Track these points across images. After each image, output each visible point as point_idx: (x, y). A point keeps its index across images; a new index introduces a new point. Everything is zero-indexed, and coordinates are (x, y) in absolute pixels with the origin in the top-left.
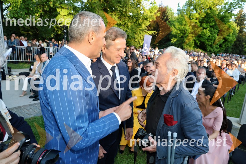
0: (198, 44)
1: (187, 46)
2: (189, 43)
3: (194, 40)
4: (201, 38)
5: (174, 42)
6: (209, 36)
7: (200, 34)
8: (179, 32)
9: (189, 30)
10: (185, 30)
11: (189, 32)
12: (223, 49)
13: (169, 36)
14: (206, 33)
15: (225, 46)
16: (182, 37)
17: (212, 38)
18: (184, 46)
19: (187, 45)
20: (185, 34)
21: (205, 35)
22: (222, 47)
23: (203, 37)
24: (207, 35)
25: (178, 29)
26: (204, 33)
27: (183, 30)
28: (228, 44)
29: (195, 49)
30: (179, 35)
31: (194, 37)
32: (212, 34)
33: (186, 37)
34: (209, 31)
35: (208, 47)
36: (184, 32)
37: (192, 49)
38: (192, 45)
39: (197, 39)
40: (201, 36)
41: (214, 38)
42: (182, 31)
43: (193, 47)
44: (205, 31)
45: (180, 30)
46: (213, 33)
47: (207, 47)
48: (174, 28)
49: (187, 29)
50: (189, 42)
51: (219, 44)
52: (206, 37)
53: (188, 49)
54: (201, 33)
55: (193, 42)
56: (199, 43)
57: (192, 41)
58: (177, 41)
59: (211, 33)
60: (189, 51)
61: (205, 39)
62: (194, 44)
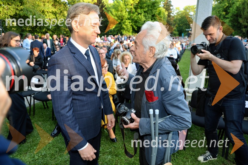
0: (135, 29)
1: (126, 32)
2: (127, 29)
3: (132, 26)
4: (138, 23)
5: (113, 29)
6: (144, 20)
7: (137, 20)
8: (116, 18)
9: (126, 16)
10: (122, 16)
11: (126, 18)
13: (107, 23)
14: (142, 18)
16: (120, 23)
18: (123, 32)
19: (126, 30)
20: (122, 20)
21: (140, 20)
23: (139, 22)
24: (142, 20)
25: (115, 15)
26: (140, 18)
27: (120, 16)
29: (134, 34)
30: (117, 22)
31: (131, 22)
32: (147, 19)
33: (123, 23)
34: (143, 16)
36: (121, 18)
37: (131, 34)
38: (130, 30)
39: (134, 25)
40: (137, 21)
42: (119, 18)
43: (131, 32)
44: (140, 16)
45: (117, 17)
46: (147, 17)
48: (111, 15)
49: (124, 15)
50: (127, 27)
52: (142, 22)
53: (127, 34)
54: (137, 18)
55: (130, 28)
57: (129, 26)
58: (115, 27)
59: (145, 18)
60: (128, 36)
61: (141, 24)
62: (131, 29)
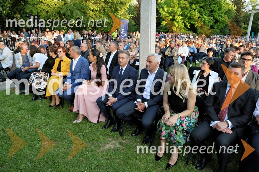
0: (187, 26)
3: (184, 22)
4: (191, 20)
6: (198, 17)
8: (167, 15)
12: (216, 31)
14: (195, 14)
15: (218, 27)
17: (202, 19)
20: (174, 16)
22: (214, 28)
23: (193, 19)
24: (196, 16)
26: (193, 14)
28: (220, 25)
30: (168, 18)
31: (183, 19)
33: (175, 20)
34: (197, 12)
35: (199, 29)
36: (173, 14)
39: (187, 21)
40: (191, 17)
41: (203, 19)
42: (171, 14)
44: (193, 12)
45: (169, 13)
47: (197, 29)
48: (163, 11)
49: (176, 11)
51: (209, 25)
52: (196, 18)
54: (190, 14)
56: (189, 25)
57: (181, 23)
58: (166, 24)
59: (200, 14)
62: (183, 26)
